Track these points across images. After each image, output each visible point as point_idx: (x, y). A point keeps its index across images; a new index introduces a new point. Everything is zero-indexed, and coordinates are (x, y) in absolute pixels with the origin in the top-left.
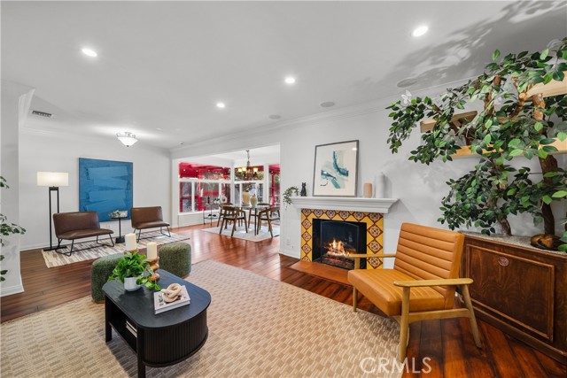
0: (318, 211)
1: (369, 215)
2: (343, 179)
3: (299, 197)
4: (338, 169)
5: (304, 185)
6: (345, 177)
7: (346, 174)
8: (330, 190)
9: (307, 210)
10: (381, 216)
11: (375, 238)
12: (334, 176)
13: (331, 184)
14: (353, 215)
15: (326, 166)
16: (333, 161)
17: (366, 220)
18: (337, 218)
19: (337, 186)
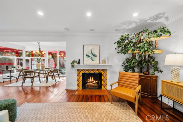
0: (84, 70)
1: (102, 70)
2: (95, 58)
3: (77, 65)
4: (93, 54)
5: (79, 60)
6: (95, 57)
7: (96, 56)
8: (90, 62)
9: (79, 70)
10: (106, 70)
11: (104, 77)
12: (91, 57)
13: (90, 60)
14: (97, 70)
15: (88, 53)
16: (90, 51)
17: (102, 72)
18: (92, 72)
19: (93, 60)
